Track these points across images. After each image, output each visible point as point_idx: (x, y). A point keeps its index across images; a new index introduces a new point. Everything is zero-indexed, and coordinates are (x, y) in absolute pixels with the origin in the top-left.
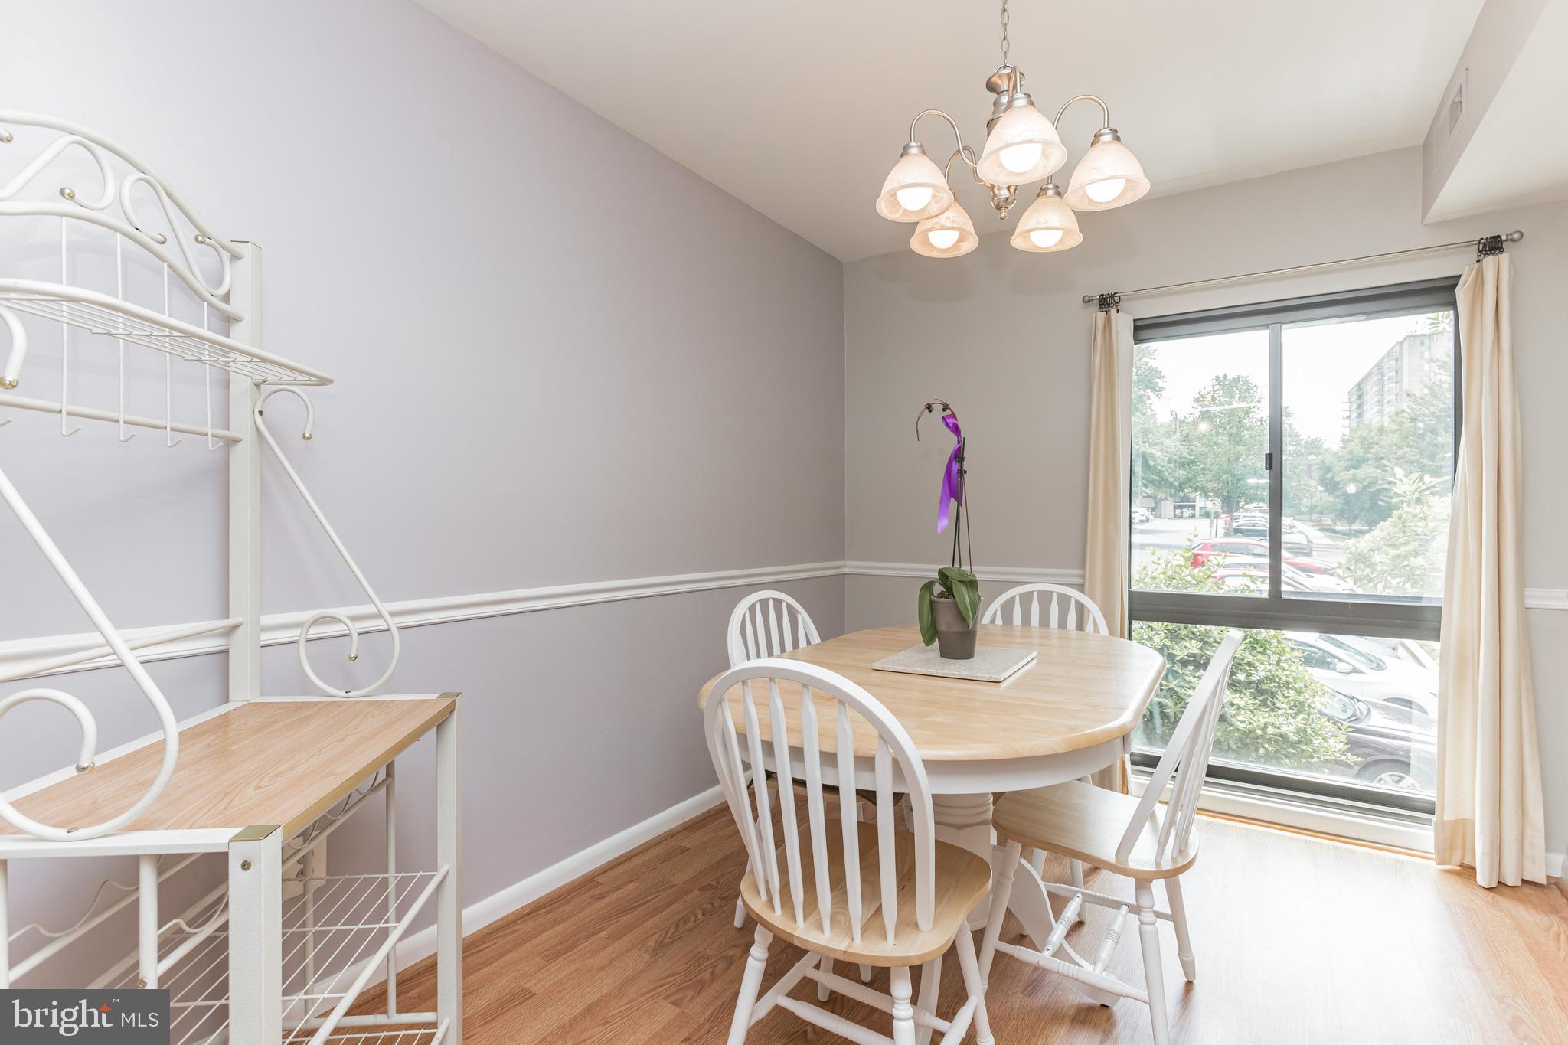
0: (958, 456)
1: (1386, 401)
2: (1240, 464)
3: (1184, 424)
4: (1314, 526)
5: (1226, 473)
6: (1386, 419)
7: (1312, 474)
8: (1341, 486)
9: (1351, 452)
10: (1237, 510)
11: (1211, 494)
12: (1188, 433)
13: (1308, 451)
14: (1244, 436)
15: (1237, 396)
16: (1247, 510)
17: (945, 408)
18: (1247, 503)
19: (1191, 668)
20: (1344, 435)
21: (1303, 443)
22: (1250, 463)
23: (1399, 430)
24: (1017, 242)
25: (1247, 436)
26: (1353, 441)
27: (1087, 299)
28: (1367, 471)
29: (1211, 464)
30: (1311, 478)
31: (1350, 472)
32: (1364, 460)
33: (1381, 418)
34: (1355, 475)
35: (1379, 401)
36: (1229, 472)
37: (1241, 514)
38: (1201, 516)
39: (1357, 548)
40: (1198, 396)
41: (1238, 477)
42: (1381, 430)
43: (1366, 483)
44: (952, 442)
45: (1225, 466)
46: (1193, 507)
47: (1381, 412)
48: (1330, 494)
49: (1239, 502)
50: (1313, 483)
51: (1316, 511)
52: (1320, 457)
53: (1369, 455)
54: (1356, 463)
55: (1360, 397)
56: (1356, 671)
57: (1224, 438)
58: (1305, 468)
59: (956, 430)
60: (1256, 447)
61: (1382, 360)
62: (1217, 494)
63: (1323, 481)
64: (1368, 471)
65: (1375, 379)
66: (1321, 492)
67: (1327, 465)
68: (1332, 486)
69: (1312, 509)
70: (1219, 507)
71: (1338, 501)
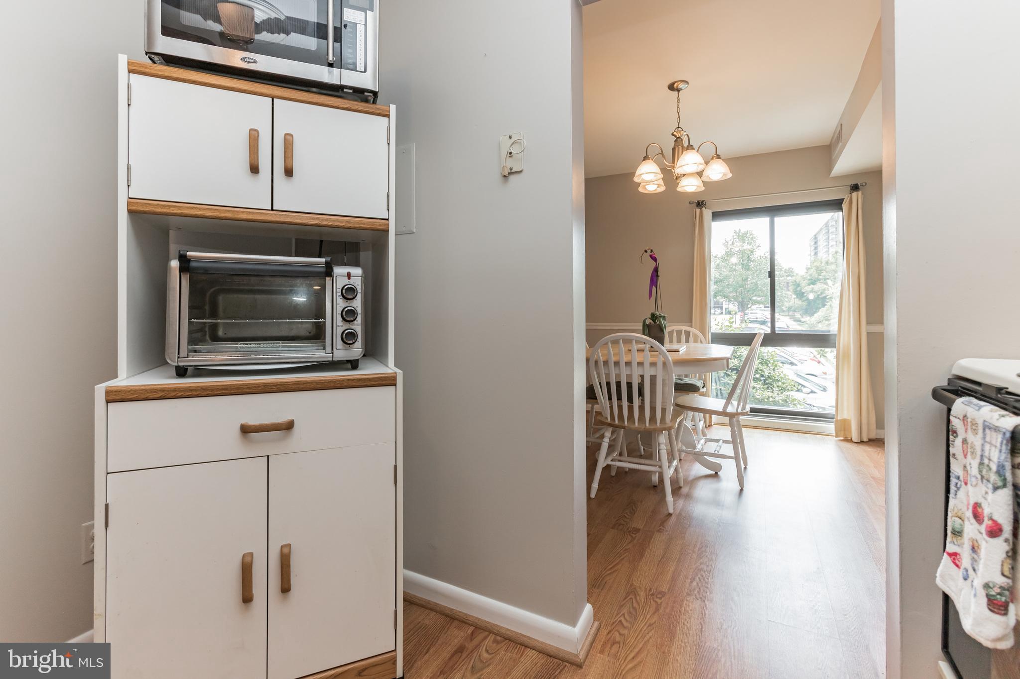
0: (656, 270)
1: (830, 245)
2: (749, 282)
3: (717, 258)
4: (790, 319)
5: (740, 287)
6: (830, 256)
7: (789, 288)
8: (805, 295)
9: (811, 275)
10: (748, 308)
11: (733, 300)
12: (719, 264)
13: (787, 274)
14: (751, 265)
15: (746, 242)
16: (752, 310)
17: (652, 251)
18: (753, 305)
20: (807, 265)
21: (784, 270)
22: (755, 281)
23: (835, 262)
24: (679, 189)
25: (752, 266)
26: (812, 269)
27: (691, 202)
28: (818, 287)
29: (732, 282)
30: (789, 290)
31: (810, 287)
32: (818, 280)
33: (827, 255)
34: (813, 288)
35: (826, 245)
36: (742, 286)
37: (750, 312)
38: (726, 314)
39: (810, 322)
40: (725, 242)
41: (748, 289)
42: (827, 263)
43: (819, 293)
44: (654, 265)
45: (740, 283)
46: (721, 308)
47: (827, 251)
48: (799, 300)
49: (748, 305)
50: (790, 293)
51: (792, 310)
52: (794, 278)
53: (821, 277)
54: (813, 282)
55: (816, 243)
56: (812, 392)
57: (740, 267)
58: (785, 284)
59: (655, 259)
60: (758, 272)
61: (828, 222)
62: (736, 299)
63: (795, 292)
64: (820, 286)
65: (824, 232)
66: (794, 298)
67: (798, 283)
68: (800, 295)
69: (789, 309)
70: (737, 307)
71: (804, 303)
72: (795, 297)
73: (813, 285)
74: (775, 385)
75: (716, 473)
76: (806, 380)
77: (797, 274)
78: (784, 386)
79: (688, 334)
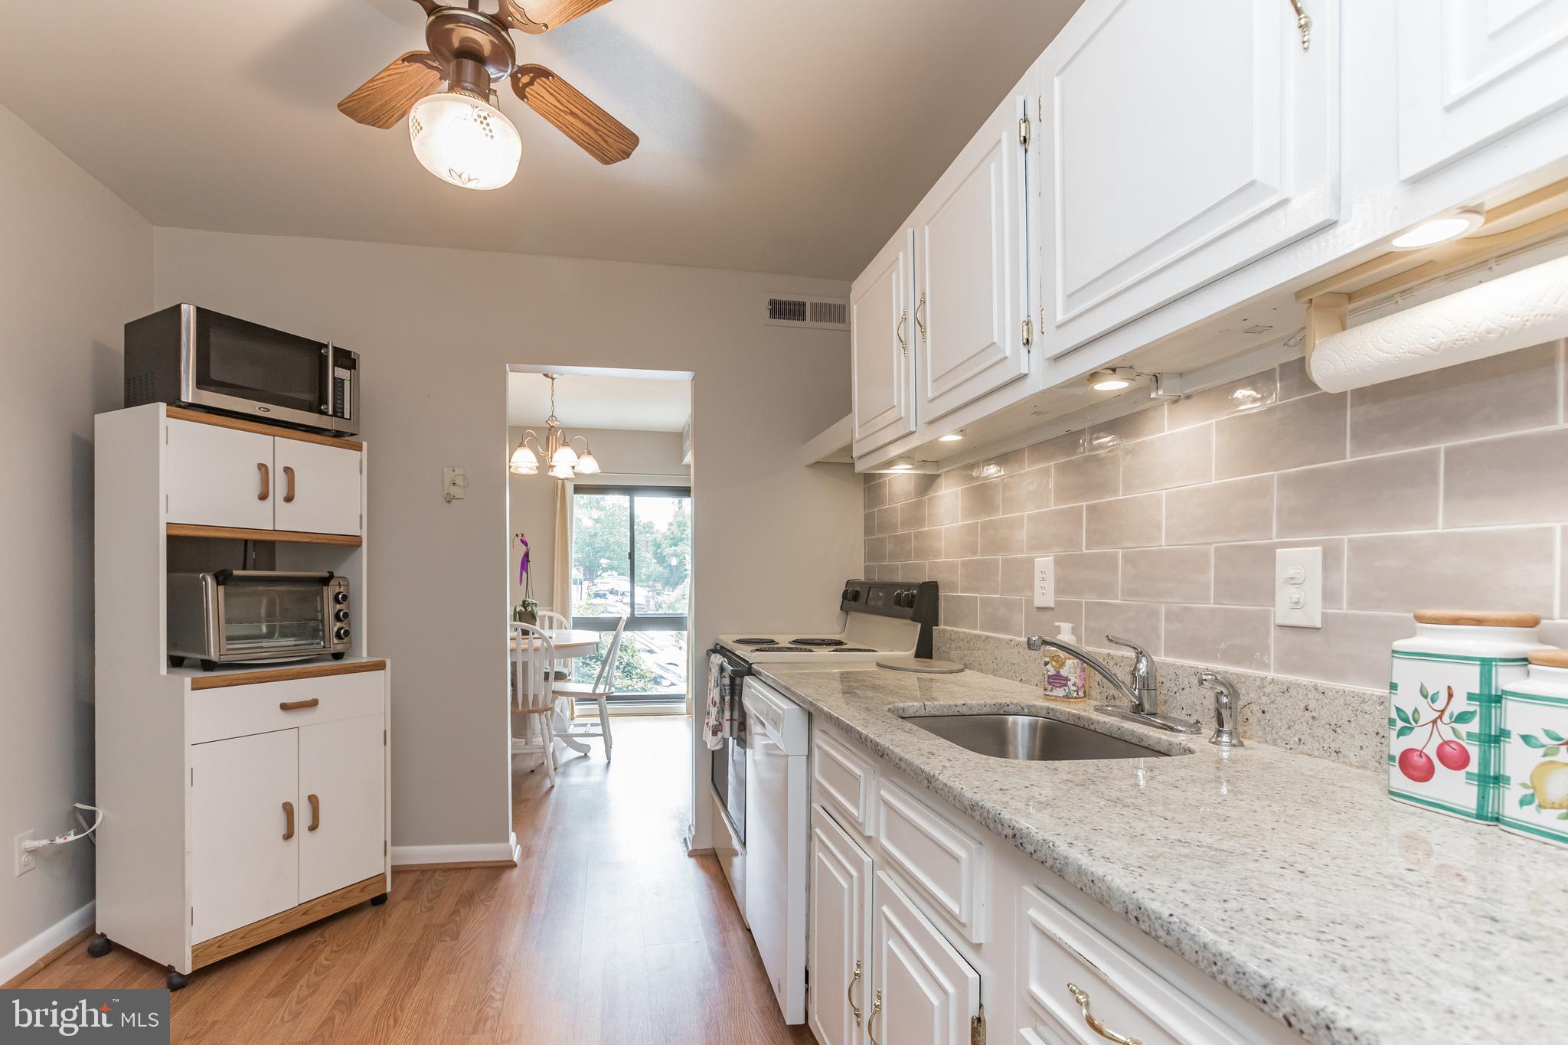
0: (527, 555)
5: (588, 546)
7: (649, 549)
10: (597, 576)
16: (603, 578)
17: (523, 535)
18: (603, 571)
19: (594, 660)
24: (549, 474)
27: (558, 482)
30: (648, 552)
36: (590, 545)
41: (598, 549)
44: (523, 549)
45: (587, 540)
48: (660, 566)
50: (650, 556)
52: (654, 536)
59: (525, 543)
63: (655, 554)
66: (655, 563)
67: (658, 542)
68: (661, 559)
69: (649, 577)
70: (582, 575)
71: (665, 570)
72: (656, 561)
73: (676, 546)
74: (634, 673)
75: (586, 754)
76: (667, 670)
77: (657, 530)
78: (642, 673)
79: (551, 619)
